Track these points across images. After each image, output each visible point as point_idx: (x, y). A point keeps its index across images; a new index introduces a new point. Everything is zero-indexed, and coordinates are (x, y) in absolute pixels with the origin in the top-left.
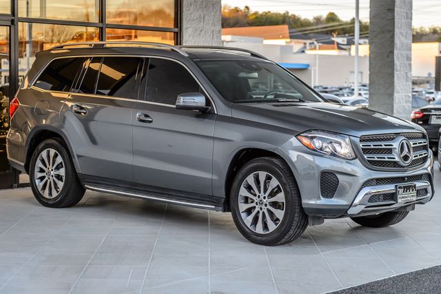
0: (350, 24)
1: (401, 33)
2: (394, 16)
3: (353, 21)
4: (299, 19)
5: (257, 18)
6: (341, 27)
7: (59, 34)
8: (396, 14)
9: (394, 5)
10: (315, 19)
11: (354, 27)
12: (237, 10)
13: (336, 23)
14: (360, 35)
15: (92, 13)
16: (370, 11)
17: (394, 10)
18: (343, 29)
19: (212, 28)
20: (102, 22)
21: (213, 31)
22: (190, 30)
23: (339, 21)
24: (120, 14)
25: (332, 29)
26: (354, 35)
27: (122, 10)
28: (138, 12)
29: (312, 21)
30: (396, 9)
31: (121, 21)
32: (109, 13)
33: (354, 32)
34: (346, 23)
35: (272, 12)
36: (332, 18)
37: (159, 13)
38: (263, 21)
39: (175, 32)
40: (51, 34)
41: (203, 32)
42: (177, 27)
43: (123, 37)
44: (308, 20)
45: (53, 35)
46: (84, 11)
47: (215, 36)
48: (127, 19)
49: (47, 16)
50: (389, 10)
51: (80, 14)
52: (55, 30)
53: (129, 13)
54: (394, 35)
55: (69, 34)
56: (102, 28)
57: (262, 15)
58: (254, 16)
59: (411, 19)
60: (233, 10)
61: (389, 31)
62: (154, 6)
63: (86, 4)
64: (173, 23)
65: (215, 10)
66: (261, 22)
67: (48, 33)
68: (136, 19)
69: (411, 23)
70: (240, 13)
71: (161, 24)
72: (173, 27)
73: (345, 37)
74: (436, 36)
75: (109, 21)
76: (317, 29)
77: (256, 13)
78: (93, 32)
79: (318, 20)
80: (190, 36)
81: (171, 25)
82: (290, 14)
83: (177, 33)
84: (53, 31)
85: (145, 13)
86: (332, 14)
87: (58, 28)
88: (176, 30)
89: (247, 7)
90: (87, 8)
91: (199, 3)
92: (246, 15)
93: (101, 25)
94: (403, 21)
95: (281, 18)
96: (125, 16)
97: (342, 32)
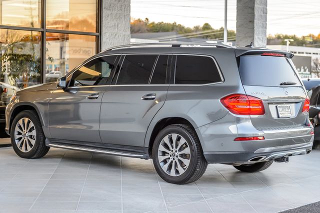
0: (220, 31)
1: (259, 38)
2: (254, 26)
3: (222, 30)
4: (183, 27)
5: (153, 26)
6: (213, 34)
7: (12, 36)
8: (255, 25)
9: (254, 18)
10: (195, 27)
11: (223, 33)
12: (139, 21)
13: (209, 31)
14: (228, 39)
15: (36, 22)
16: (237, 22)
17: (254, 21)
18: (214, 35)
19: (124, 33)
20: (43, 28)
21: (124, 35)
22: (108, 34)
23: (211, 29)
24: (56, 23)
25: (206, 34)
26: (223, 39)
27: (57, 19)
28: (70, 21)
29: (193, 29)
30: (255, 21)
31: (57, 28)
32: (48, 22)
33: (223, 37)
34: (217, 31)
35: (164, 23)
36: (207, 27)
37: (84, 22)
38: (158, 28)
39: (96, 36)
40: (6, 36)
41: (117, 36)
42: (98, 32)
43: (58, 39)
44: (189, 28)
45: (7, 37)
46: (30, 20)
47: (125, 39)
48: (61, 26)
49: (3, 23)
50: (250, 21)
51: (27, 22)
52: (9, 33)
53: (62, 22)
54: (254, 39)
55: (19, 36)
56: (43, 32)
57: (157, 25)
58: (152, 25)
59: (266, 28)
60: (136, 20)
61: (250, 37)
62: (81, 17)
63: (31, 15)
64: (95, 29)
65: (125, 20)
66: (156, 29)
67: (4, 35)
68: (68, 26)
69: (266, 31)
70: (142, 23)
71: (85, 30)
72: (95, 32)
73: (216, 40)
74: (280, 40)
75: (48, 27)
76: (197, 35)
77: (153, 23)
78: (37, 35)
79: (197, 28)
80: (107, 38)
81: (94, 31)
82: (177, 24)
83: (98, 36)
84: (7, 34)
85: (74, 22)
86: (207, 24)
87: (11, 32)
88: (98, 34)
89: (147, 19)
90: (32, 18)
91: (114, 15)
92: (146, 24)
93: (42, 30)
94: (261, 29)
95: (171, 27)
96: (59, 24)
97: (214, 37)
